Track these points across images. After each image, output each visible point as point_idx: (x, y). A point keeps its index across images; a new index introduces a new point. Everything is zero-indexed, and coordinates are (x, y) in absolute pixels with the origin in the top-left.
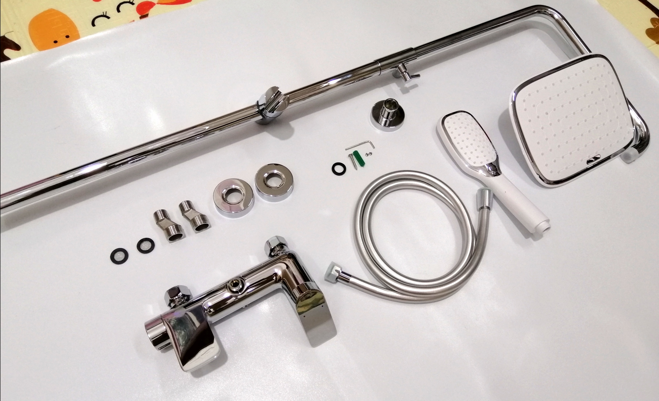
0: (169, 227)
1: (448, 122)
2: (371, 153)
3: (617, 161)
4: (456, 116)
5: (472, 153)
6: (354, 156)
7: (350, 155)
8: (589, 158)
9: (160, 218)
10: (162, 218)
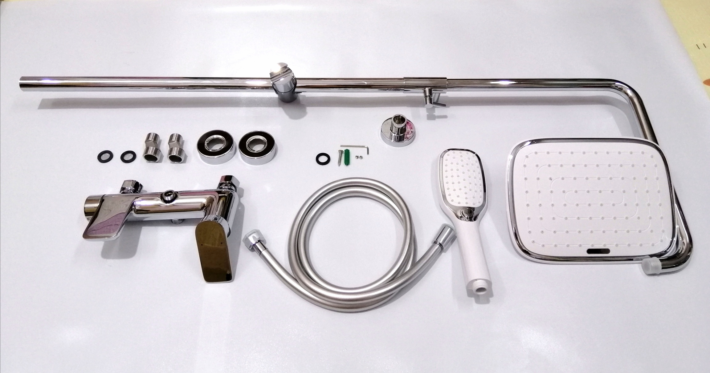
0: (150, 147)
2: (361, 157)
5: (455, 191)
6: (343, 154)
7: (340, 151)
8: (592, 246)
9: (149, 139)
10: (151, 139)
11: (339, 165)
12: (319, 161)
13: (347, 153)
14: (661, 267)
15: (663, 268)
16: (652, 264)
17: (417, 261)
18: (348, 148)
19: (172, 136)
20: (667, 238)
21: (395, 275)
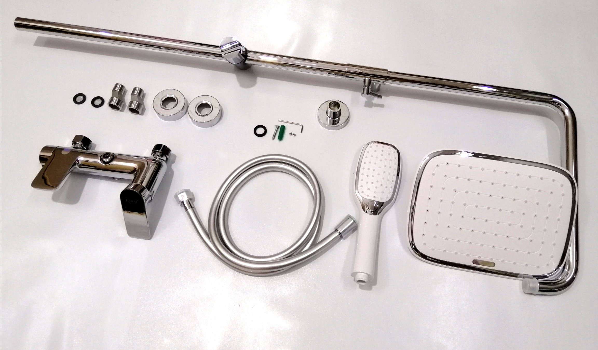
0: (114, 98)
1: (371, 147)
2: (295, 135)
3: (517, 283)
4: (383, 147)
5: (367, 183)
6: (279, 130)
7: (277, 126)
8: (479, 258)
9: (116, 90)
10: (117, 90)
11: (273, 139)
12: (256, 133)
13: (283, 129)
14: (538, 289)
15: (540, 291)
16: (531, 285)
17: (318, 242)
18: (284, 124)
19: (135, 89)
20: (554, 263)
21: (293, 252)
